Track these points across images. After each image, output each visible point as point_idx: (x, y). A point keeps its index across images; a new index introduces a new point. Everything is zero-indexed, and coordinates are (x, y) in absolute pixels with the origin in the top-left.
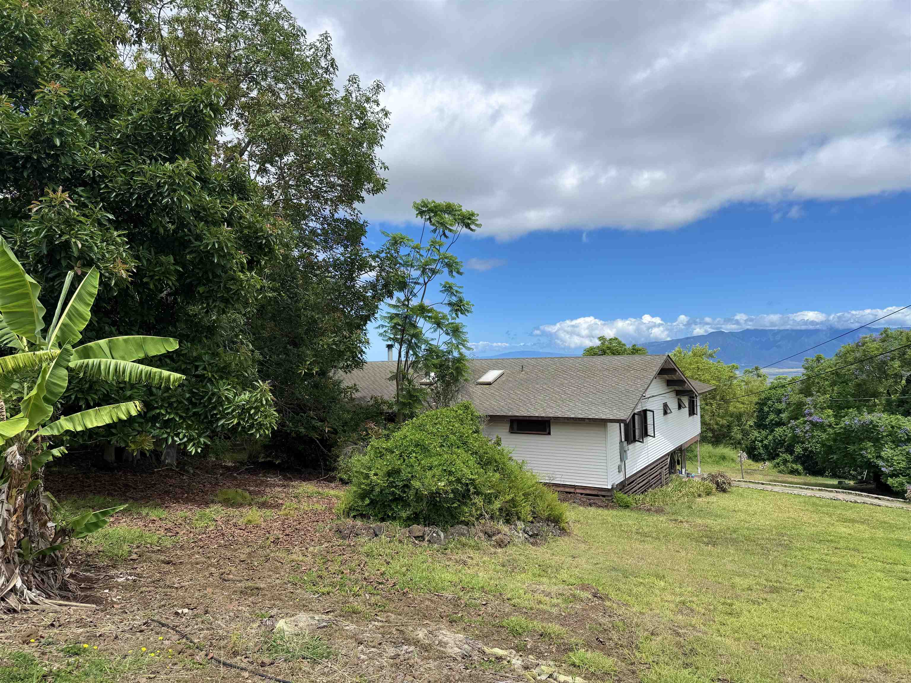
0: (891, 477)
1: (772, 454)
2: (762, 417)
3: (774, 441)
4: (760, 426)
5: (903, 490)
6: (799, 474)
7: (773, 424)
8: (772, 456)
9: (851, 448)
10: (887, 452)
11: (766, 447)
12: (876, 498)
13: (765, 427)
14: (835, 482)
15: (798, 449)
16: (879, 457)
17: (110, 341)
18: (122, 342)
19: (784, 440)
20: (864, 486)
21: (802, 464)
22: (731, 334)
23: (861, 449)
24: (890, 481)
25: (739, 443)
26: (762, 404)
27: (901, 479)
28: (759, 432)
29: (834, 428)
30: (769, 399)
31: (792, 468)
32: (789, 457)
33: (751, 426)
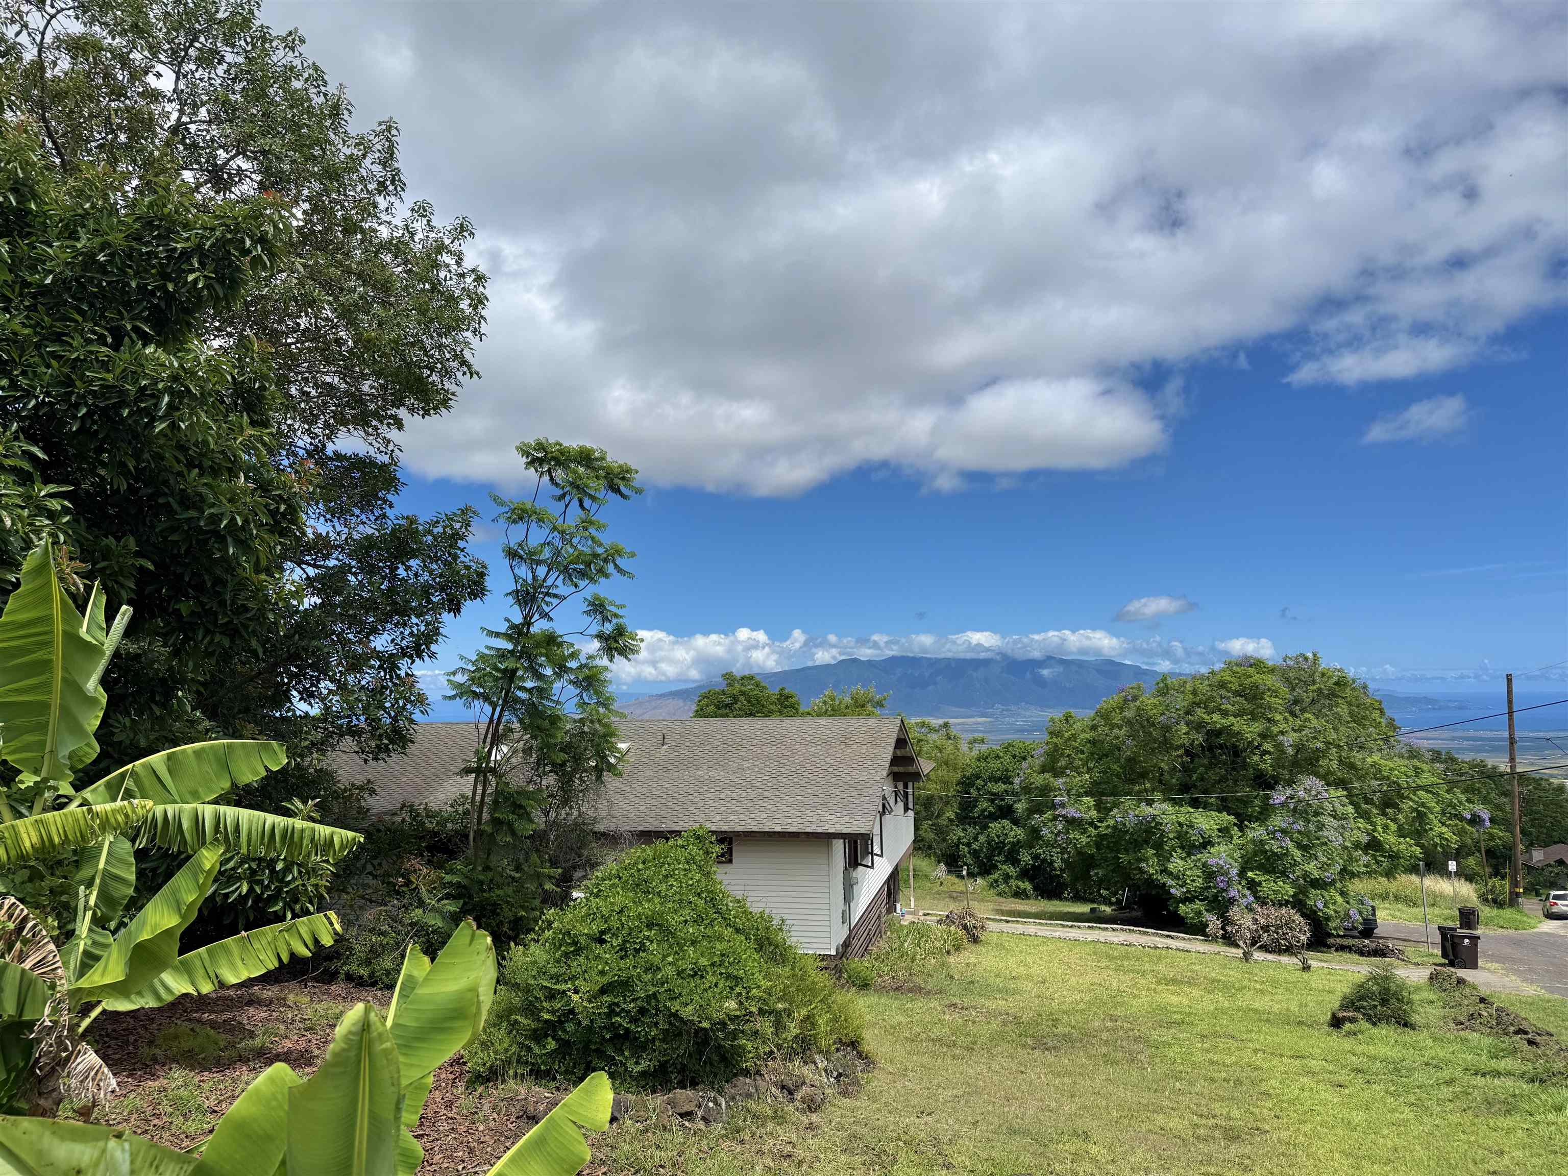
0: (1184, 904)
1: (985, 864)
2: (967, 806)
3: (989, 843)
4: (964, 818)
5: (1201, 922)
6: (1027, 897)
7: (985, 817)
8: (985, 868)
9: (1124, 858)
10: (1177, 864)
11: (975, 854)
12: (1168, 936)
13: (973, 821)
14: (1085, 908)
15: (1025, 857)
16: (1165, 871)
17: (170, 757)
18: (192, 758)
19: (1003, 843)
20: (1126, 914)
21: (1031, 880)
22: (870, 664)
23: (1140, 860)
24: (1183, 909)
25: (930, 847)
26: (967, 783)
27: (1198, 905)
28: (964, 830)
29: (1096, 827)
30: (978, 777)
31: (1018, 887)
32: (1012, 871)
33: (950, 820)
